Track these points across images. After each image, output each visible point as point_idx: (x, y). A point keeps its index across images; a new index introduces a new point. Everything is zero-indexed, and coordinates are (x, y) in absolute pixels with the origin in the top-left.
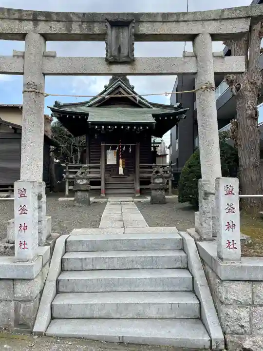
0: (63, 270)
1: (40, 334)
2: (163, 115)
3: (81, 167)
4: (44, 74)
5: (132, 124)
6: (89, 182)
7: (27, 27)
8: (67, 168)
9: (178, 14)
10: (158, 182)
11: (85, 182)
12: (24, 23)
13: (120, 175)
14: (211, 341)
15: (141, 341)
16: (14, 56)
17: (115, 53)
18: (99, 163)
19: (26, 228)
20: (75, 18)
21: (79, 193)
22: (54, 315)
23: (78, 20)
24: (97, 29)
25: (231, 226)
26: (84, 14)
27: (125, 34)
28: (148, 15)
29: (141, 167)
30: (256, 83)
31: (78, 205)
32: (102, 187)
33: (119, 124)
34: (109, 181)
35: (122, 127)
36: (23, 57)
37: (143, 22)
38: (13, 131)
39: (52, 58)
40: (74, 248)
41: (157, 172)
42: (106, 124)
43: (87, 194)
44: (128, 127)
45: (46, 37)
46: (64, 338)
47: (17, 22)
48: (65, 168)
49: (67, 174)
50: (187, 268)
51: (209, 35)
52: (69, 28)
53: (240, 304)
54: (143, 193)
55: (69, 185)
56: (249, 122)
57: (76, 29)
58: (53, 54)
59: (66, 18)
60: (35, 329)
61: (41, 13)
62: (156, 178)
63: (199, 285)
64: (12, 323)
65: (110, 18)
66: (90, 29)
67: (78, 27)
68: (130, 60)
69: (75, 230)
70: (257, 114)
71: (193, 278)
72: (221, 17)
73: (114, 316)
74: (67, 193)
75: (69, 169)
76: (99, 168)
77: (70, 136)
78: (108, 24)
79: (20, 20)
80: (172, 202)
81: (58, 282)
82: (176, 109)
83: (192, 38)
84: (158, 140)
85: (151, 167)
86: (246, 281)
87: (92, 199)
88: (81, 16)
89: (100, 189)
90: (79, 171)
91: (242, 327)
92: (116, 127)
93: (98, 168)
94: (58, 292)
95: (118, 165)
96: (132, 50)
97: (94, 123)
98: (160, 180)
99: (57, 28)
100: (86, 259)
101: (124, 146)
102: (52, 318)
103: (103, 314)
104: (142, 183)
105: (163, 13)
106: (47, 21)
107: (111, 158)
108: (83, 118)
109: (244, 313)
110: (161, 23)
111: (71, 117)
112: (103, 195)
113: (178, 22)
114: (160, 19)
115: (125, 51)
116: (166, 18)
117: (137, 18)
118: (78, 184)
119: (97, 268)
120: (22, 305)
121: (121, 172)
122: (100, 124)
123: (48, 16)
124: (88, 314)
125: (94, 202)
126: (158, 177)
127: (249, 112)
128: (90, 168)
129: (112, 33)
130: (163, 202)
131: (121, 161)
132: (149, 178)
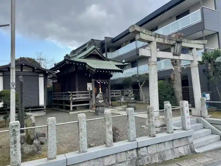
8: (71, 94)
12: (152, 37)
24: (171, 42)
27: (179, 45)
36: (150, 50)
49: (71, 98)
51: (196, 49)
59: (164, 37)
67: (166, 41)
68: (179, 55)
78: (176, 41)
82: (123, 63)
99: (161, 40)
115: (178, 51)
118: (99, 103)
131: (100, 89)
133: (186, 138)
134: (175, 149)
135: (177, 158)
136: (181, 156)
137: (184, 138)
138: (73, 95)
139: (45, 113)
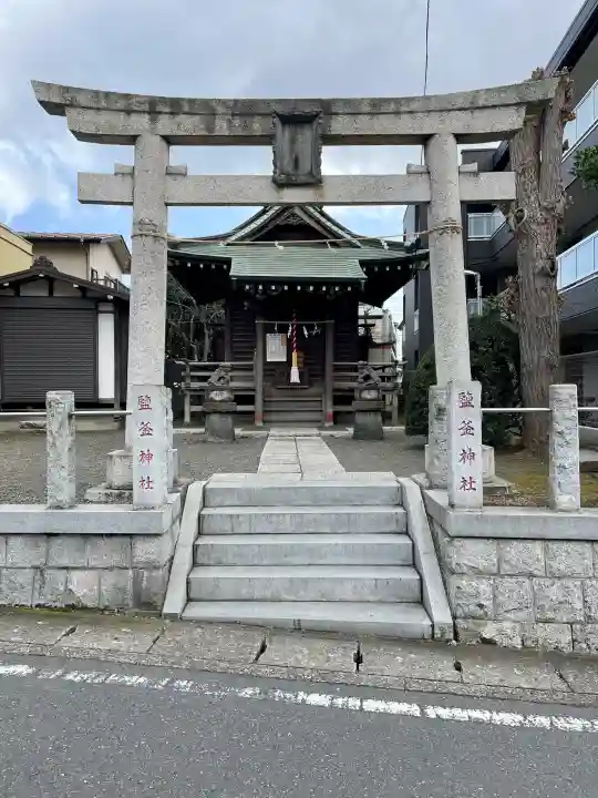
0: (200, 533)
1: (173, 617)
2: (383, 263)
3: (217, 367)
4: (167, 204)
5: (318, 283)
6: (232, 397)
7: (139, 123)
8: (188, 369)
9: (397, 101)
10: (369, 397)
11: (225, 395)
12: (134, 117)
13: (295, 384)
14: (433, 626)
15: (328, 627)
16: (116, 174)
17: (289, 168)
18: (251, 359)
19: (150, 456)
20: (220, 109)
21: (214, 418)
22: (192, 596)
23: (224, 111)
24: (257, 127)
25: (468, 455)
26: (236, 101)
27: (306, 136)
28: (347, 102)
29: (337, 369)
30: (553, 209)
31: (210, 439)
32: (258, 407)
33: (292, 282)
34: (271, 396)
35: (299, 288)
36: (132, 174)
37: (336, 114)
38: (79, 294)
39: (181, 177)
40: (218, 500)
41: (367, 378)
42: (267, 281)
43: (229, 420)
44: (311, 288)
45: (169, 140)
46: (210, 622)
47: (122, 115)
48: (183, 368)
49: (188, 381)
50: (407, 533)
51: (452, 137)
52: (210, 128)
53: (479, 573)
54: (339, 419)
55: (192, 404)
56: (540, 283)
57: (222, 128)
58: (184, 171)
59: (206, 108)
60: (166, 610)
61: (163, 100)
62: (366, 389)
63: (421, 552)
64: (131, 603)
65: (280, 109)
66: (245, 127)
67: (225, 125)
68: (315, 181)
69: (216, 476)
70: (553, 267)
71: (413, 545)
72: (473, 105)
73: (284, 596)
74: (187, 419)
75: (191, 370)
76: (251, 370)
77: (187, 302)
78: (276, 120)
79: (129, 112)
80: (394, 438)
81: (195, 548)
82: (408, 250)
83: (424, 140)
84: (375, 311)
85: (355, 369)
86: (488, 538)
87: (238, 431)
88: (231, 104)
89: (252, 413)
90: (214, 376)
91: (481, 606)
92: (286, 288)
93: (250, 368)
94: (195, 564)
95: (289, 363)
96: (317, 163)
97: (243, 280)
98: (372, 394)
99: (188, 125)
100: (238, 516)
101: (302, 325)
102: (189, 600)
103: (268, 594)
104: (337, 400)
105: (372, 100)
106: (172, 113)
107: (275, 349)
108: (219, 268)
109: (484, 586)
110: (369, 117)
111: (195, 266)
112: (260, 424)
113: (397, 113)
114: (367, 109)
115: (306, 165)
116: (377, 107)
117: (326, 108)
118: (212, 400)
119: (258, 531)
120: (146, 574)
121: (295, 377)
122: (255, 281)
123: (176, 106)
124: (244, 593)
125: (242, 437)
126: (369, 388)
127: (540, 264)
128: (233, 368)
129: (284, 135)
130: (379, 436)
131: (294, 355)
132: (352, 390)
133: (128, 539)
134: (48, 574)
135: (49, 608)
136: (73, 607)
137: (115, 539)
138: (193, 374)
139: (116, 424)
